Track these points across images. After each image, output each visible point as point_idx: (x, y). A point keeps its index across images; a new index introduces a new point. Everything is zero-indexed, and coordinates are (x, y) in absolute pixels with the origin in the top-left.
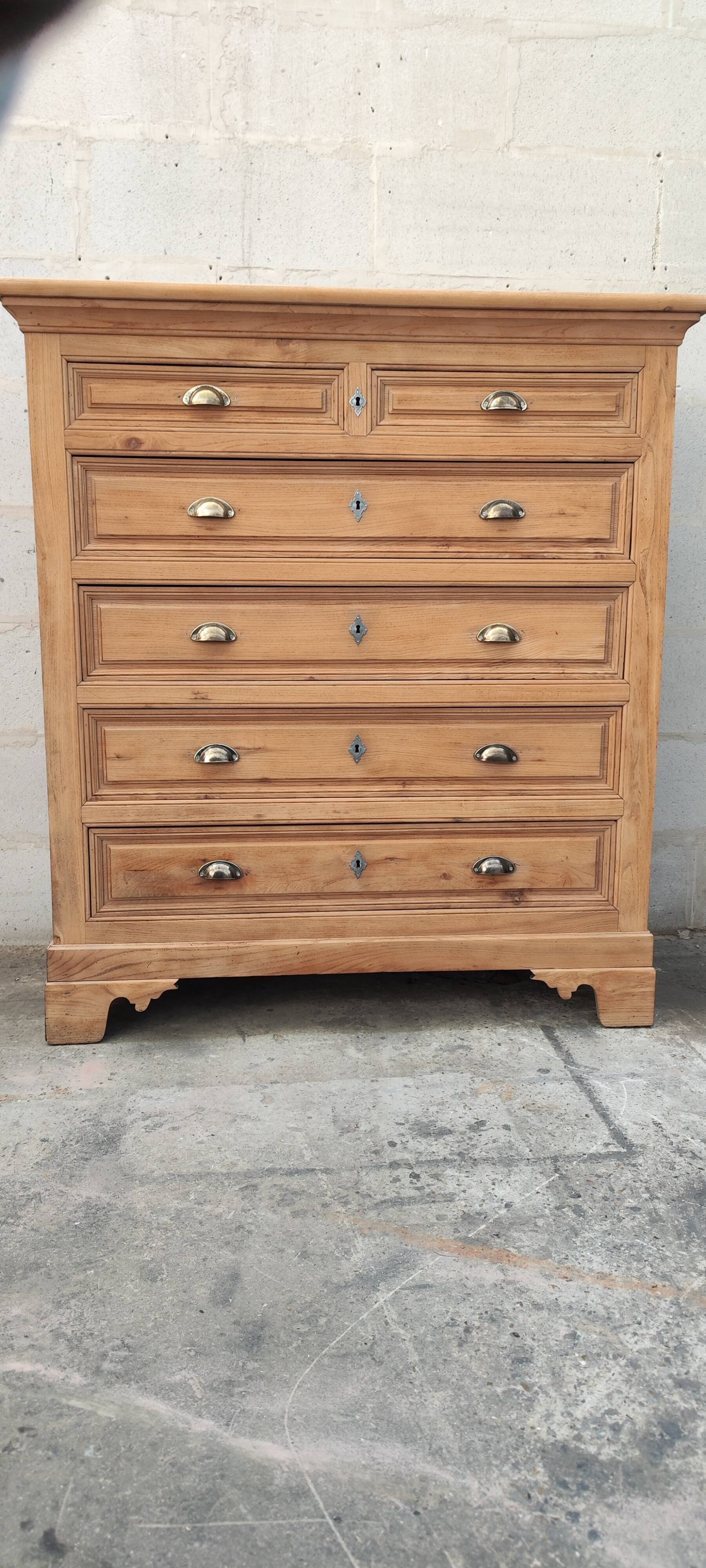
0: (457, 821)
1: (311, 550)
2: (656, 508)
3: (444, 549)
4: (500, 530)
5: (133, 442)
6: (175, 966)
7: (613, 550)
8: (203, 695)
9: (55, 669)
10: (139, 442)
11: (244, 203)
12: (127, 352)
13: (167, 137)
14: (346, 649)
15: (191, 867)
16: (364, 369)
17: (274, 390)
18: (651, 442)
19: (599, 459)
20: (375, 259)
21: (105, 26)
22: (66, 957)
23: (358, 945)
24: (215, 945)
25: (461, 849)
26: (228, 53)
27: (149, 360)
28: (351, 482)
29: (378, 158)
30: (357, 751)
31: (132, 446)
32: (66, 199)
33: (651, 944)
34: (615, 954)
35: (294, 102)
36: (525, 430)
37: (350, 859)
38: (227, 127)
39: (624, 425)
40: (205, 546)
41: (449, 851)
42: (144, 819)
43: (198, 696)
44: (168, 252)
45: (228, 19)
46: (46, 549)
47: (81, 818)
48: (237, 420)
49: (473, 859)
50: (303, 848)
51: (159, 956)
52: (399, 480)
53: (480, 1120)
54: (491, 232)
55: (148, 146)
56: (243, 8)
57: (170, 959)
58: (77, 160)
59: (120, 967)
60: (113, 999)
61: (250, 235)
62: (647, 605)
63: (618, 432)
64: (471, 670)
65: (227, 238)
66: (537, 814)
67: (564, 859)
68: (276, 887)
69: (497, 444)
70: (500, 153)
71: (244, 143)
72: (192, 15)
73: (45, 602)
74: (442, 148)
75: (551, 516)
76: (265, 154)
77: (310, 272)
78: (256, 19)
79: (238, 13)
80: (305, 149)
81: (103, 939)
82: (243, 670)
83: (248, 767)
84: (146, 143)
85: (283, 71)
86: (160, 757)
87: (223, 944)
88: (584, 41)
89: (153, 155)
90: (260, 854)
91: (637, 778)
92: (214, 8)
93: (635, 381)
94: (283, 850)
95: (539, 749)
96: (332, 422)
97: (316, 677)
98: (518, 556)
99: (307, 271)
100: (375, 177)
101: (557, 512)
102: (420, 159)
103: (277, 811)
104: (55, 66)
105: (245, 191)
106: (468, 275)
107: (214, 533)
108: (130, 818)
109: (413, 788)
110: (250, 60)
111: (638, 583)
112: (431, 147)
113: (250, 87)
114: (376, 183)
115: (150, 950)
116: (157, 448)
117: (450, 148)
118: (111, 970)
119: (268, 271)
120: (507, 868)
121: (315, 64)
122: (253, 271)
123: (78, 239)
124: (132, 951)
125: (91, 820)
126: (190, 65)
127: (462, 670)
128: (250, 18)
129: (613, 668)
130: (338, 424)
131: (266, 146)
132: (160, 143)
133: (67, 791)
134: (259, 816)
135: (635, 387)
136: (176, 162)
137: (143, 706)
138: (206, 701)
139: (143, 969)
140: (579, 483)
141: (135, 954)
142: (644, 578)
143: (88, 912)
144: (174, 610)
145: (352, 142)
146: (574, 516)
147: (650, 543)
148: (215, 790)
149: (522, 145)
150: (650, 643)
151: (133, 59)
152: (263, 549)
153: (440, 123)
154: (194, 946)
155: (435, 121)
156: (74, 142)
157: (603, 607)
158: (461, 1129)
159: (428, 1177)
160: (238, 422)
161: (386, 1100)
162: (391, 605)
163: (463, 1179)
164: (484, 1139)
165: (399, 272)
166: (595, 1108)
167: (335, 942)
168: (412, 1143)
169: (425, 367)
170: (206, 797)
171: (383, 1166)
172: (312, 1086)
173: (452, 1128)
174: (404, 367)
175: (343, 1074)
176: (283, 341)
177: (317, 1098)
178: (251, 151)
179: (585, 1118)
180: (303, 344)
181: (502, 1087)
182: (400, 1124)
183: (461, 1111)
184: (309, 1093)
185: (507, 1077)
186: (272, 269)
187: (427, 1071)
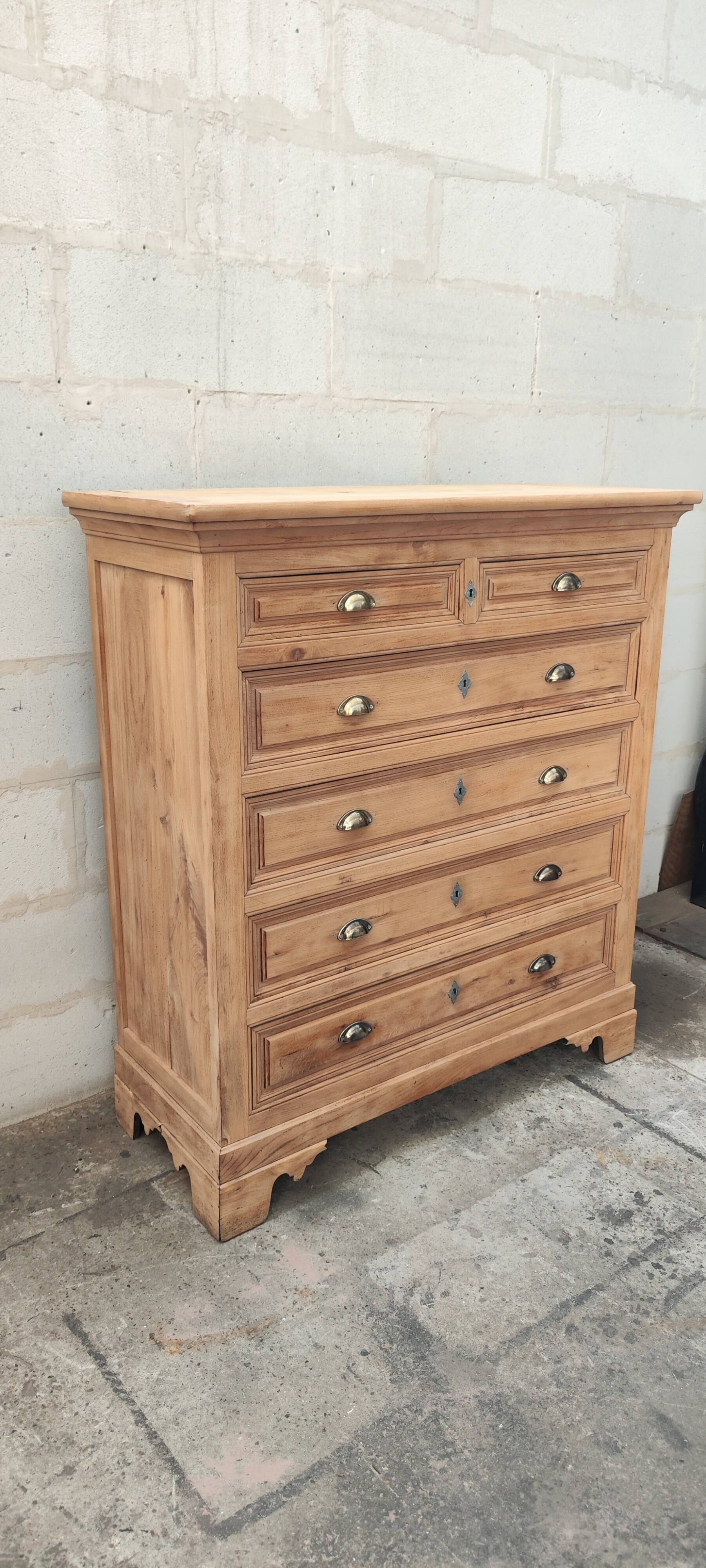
0: (522, 934)
1: (430, 729)
3: (519, 711)
4: (558, 689)
5: (297, 652)
6: (324, 1129)
7: (625, 693)
8: (347, 879)
9: (226, 886)
10: (302, 652)
11: (219, 323)
12: (294, 566)
13: (144, 248)
14: (450, 810)
15: (333, 1035)
16: (476, 562)
17: (407, 588)
18: (653, 605)
19: (622, 622)
20: (332, 384)
21: (77, 114)
22: (236, 1156)
23: (456, 1060)
24: (354, 1098)
25: (522, 957)
26: (201, 160)
27: (311, 571)
28: (459, 663)
29: (334, 282)
30: (457, 896)
31: (296, 656)
32: (43, 313)
33: (634, 992)
34: (614, 1007)
35: (262, 219)
36: (578, 604)
37: (448, 989)
38: (201, 240)
39: (637, 593)
40: (348, 740)
41: (514, 961)
42: (298, 1005)
43: (344, 880)
44: (148, 374)
45: (200, 123)
46: (219, 770)
47: (246, 1022)
48: (379, 620)
49: (527, 963)
50: (416, 991)
51: (312, 1125)
52: (491, 656)
53: (634, 1192)
54: (421, 359)
55: (127, 256)
56: (214, 112)
57: (320, 1123)
58: (54, 269)
59: (281, 1147)
60: (275, 1178)
61: (225, 358)
62: (644, 733)
63: (634, 599)
64: (533, 808)
65: (204, 360)
66: (572, 913)
67: (584, 943)
68: (398, 1030)
69: (562, 619)
70: (428, 284)
71: (217, 260)
72: (167, 113)
73: (218, 823)
74: (384, 277)
75: (590, 672)
76: (237, 272)
78: (227, 126)
79: (210, 118)
80: (272, 269)
81: (263, 1127)
82: (375, 846)
83: (379, 932)
84: (124, 253)
85: (252, 185)
86: (310, 944)
87: (359, 1095)
88: (488, 183)
89: (131, 267)
90: (385, 1007)
91: (631, 869)
92: (188, 108)
93: (646, 557)
94: (402, 998)
95: (574, 861)
96: (450, 613)
97: (430, 840)
98: (568, 708)
99: (276, 395)
100: (331, 302)
101: (593, 668)
102: (368, 286)
103: (400, 965)
104: (25, 155)
105: (219, 310)
107: (358, 727)
108: (287, 1008)
109: (493, 916)
110: (221, 170)
111: (639, 718)
112: (376, 274)
113: (222, 199)
114: (332, 306)
115: (305, 1122)
116: (317, 656)
117: (390, 276)
118: (274, 1152)
119: (242, 396)
120: (549, 960)
121: (280, 181)
122: (228, 395)
123: (57, 359)
124: (290, 1129)
125: (253, 1021)
126: (165, 169)
127: (528, 810)
128: (221, 124)
129: (621, 787)
130: (454, 614)
131: (238, 263)
132: (138, 254)
133: (235, 1000)
134: (387, 974)
135: (645, 562)
136: (154, 277)
137: (300, 901)
138: (350, 883)
139: (298, 1142)
140: (607, 643)
141: (293, 1131)
143: (251, 1107)
144: (324, 805)
145: (313, 265)
146: (604, 670)
147: (648, 685)
148: (352, 961)
151: (107, 156)
152: (394, 735)
153: (383, 251)
154: (339, 1106)
155: (378, 249)
156: (50, 248)
157: (616, 739)
158: (633, 1206)
159: (666, 1264)
160: (380, 622)
161: (553, 1197)
162: (482, 766)
163: (688, 1255)
164: (657, 1211)
165: (351, 397)
166: (687, 1151)
167: (440, 1063)
168: (620, 1235)
169: (517, 558)
170: (346, 970)
171: (627, 1265)
172: (487, 1204)
173: (627, 1208)
174: (503, 558)
175: (493, 1182)
176: (417, 543)
177: (505, 1215)
178: (225, 269)
179: (690, 1162)
180: (433, 545)
181: (611, 1153)
182: (591, 1219)
183: (615, 1188)
184: (494, 1212)
185: (603, 1141)
186: (245, 394)
187: (546, 1154)
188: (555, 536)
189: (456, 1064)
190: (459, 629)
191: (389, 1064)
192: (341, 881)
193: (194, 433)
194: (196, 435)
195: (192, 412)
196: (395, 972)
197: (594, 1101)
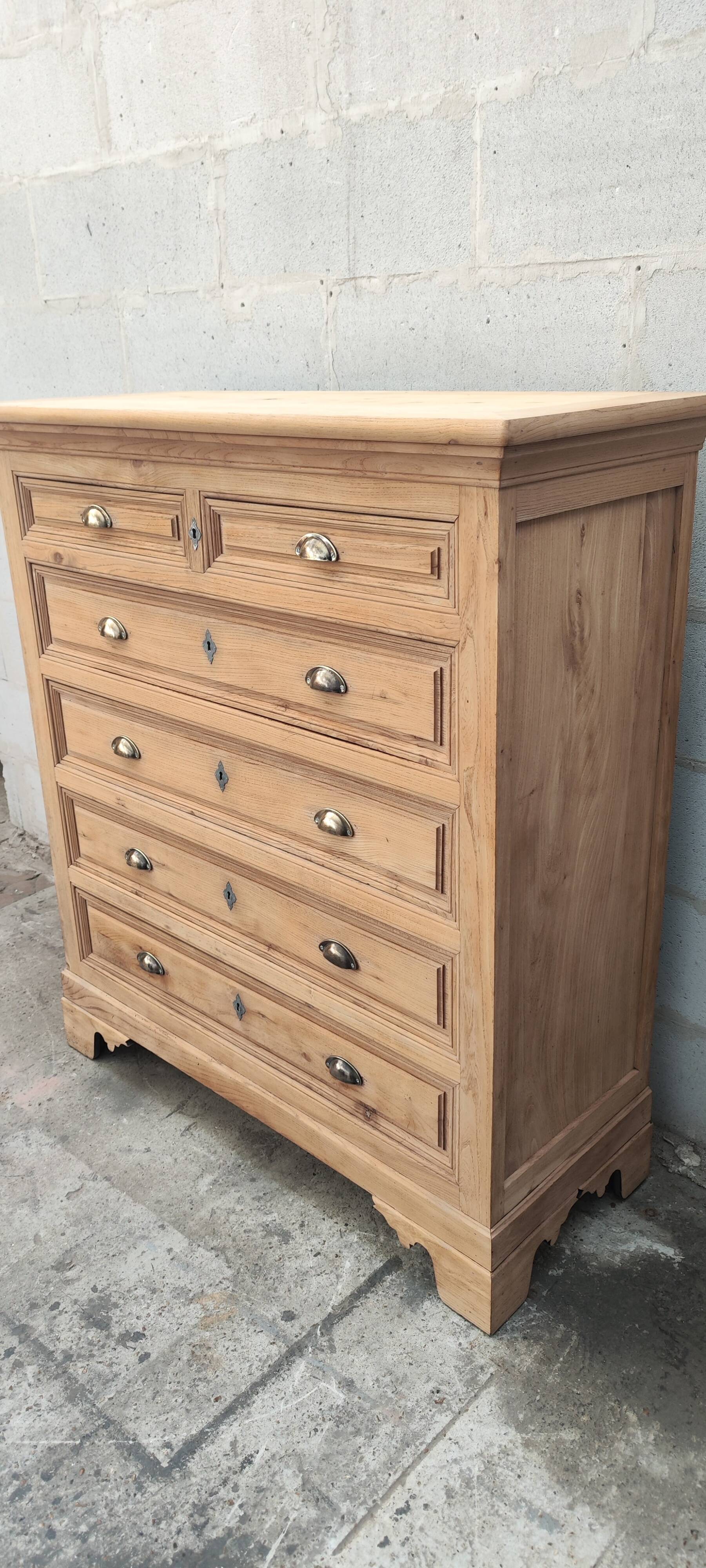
0: (309, 1006)
2: (479, 716)
3: (280, 710)
4: (325, 703)
5: (58, 556)
6: (126, 1027)
7: (440, 757)
8: (122, 801)
9: (42, 748)
10: (61, 557)
11: (348, 198)
13: (282, 132)
14: (215, 793)
15: (135, 949)
18: (471, 625)
20: (477, 251)
22: (72, 984)
23: (239, 1082)
24: (149, 1024)
25: (317, 1037)
27: (60, 478)
28: (204, 619)
29: (482, 106)
30: (229, 898)
31: (58, 560)
32: (210, 223)
33: (491, 1247)
34: (452, 1233)
35: (394, 52)
36: (339, 585)
37: (232, 998)
38: (332, 104)
39: (443, 594)
40: (113, 663)
41: (308, 1033)
43: (120, 802)
44: (287, 269)
46: (25, 644)
47: (69, 877)
48: (119, 543)
49: (327, 1053)
50: (199, 971)
51: (117, 1013)
53: (145, 1332)
54: (617, 189)
55: (268, 147)
57: (123, 1019)
58: (216, 178)
59: (97, 1008)
60: (95, 1030)
61: (355, 238)
62: (474, 840)
63: (436, 603)
65: (335, 244)
67: (407, 1098)
68: (187, 996)
69: (311, 600)
70: (634, 59)
71: (347, 122)
73: (31, 690)
74: (557, 73)
75: (372, 697)
76: (367, 130)
77: (411, 277)
80: (405, 114)
81: (89, 980)
82: (148, 788)
83: (156, 878)
84: (266, 144)
85: (383, 13)
86: (107, 846)
89: (272, 157)
90: (174, 961)
93: (451, 534)
94: (186, 965)
95: (378, 966)
96: (182, 553)
97: (196, 813)
98: (344, 737)
99: (409, 275)
100: (477, 136)
101: (379, 693)
102: (531, 95)
103: (180, 929)
105: (349, 183)
106: (586, 257)
107: (117, 652)
108: (94, 891)
109: (276, 956)
110: (351, 10)
111: (463, 809)
112: (544, 73)
113: (352, 45)
114: (479, 143)
115: (114, 1005)
116: (72, 563)
117: (568, 69)
118: (93, 1008)
119: (371, 280)
120: (355, 1078)
122: (359, 281)
123: (220, 265)
124: (105, 1000)
125: (75, 881)
126: (298, 35)
129: (445, 904)
130: (185, 556)
131: (368, 119)
132: (276, 142)
133: (59, 852)
134: (167, 927)
136: (291, 161)
137: (91, 798)
138: (126, 808)
140: (401, 662)
141: (107, 1004)
142: (470, 805)
144: (102, 718)
145: (453, 91)
146: (397, 703)
147: (475, 762)
148: (141, 890)
149: (667, 37)
150: (480, 890)
151: (252, 46)
152: (150, 676)
153: (557, 32)
154: (138, 1018)
155: (550, 31)
156: (213, 158)
158: (116, 1331)
159: (12, 1361)
160: (119, 545)
161: (133, 1255)
162: (246, 759)
163: (25, 1384)
164: (108, 1355)
165: (504, 265)
166: (239, 1397)
167: (223, 1069)
168: (63, 1319)
169: (245, 498)
170: (137, 894)
171: (13, 1323)
172: (121, 1200)
173: (113, 1323)
174: (229, 496)
175: (158, 1202)
176: (137, 462)
177: (102, 1216)
178: (354, 130)
179: (212, 1399)
180: (151, 466)
181: (224, 1308)
182: (94, 1289)
183: (151, 1311)
184: (107, 1206)
185: (248, 1300)
186: (375, 277)
187: (215, 1243)
188: (292, 475)
189: (237, 1087)
190: (185, 574)
191: (180, 1023)
192: (117, 801)
193: (327, 328)
194: (329, 331)
195: (324, 305)
196: (174, 931)
197: (343, 1289)
